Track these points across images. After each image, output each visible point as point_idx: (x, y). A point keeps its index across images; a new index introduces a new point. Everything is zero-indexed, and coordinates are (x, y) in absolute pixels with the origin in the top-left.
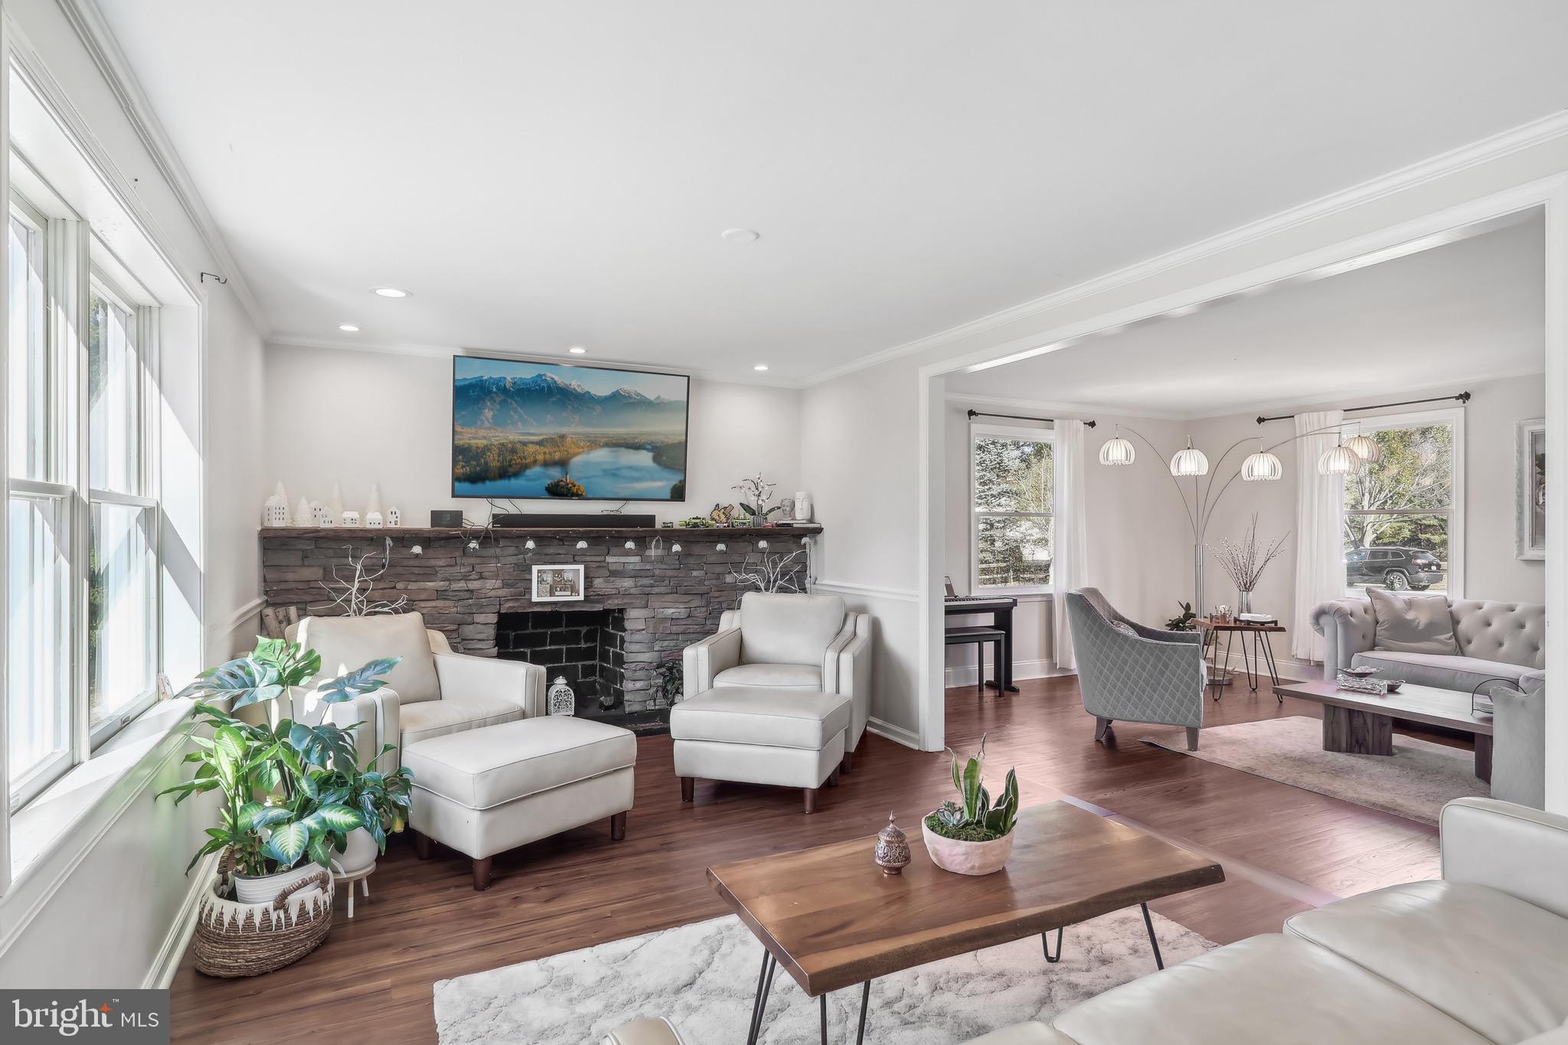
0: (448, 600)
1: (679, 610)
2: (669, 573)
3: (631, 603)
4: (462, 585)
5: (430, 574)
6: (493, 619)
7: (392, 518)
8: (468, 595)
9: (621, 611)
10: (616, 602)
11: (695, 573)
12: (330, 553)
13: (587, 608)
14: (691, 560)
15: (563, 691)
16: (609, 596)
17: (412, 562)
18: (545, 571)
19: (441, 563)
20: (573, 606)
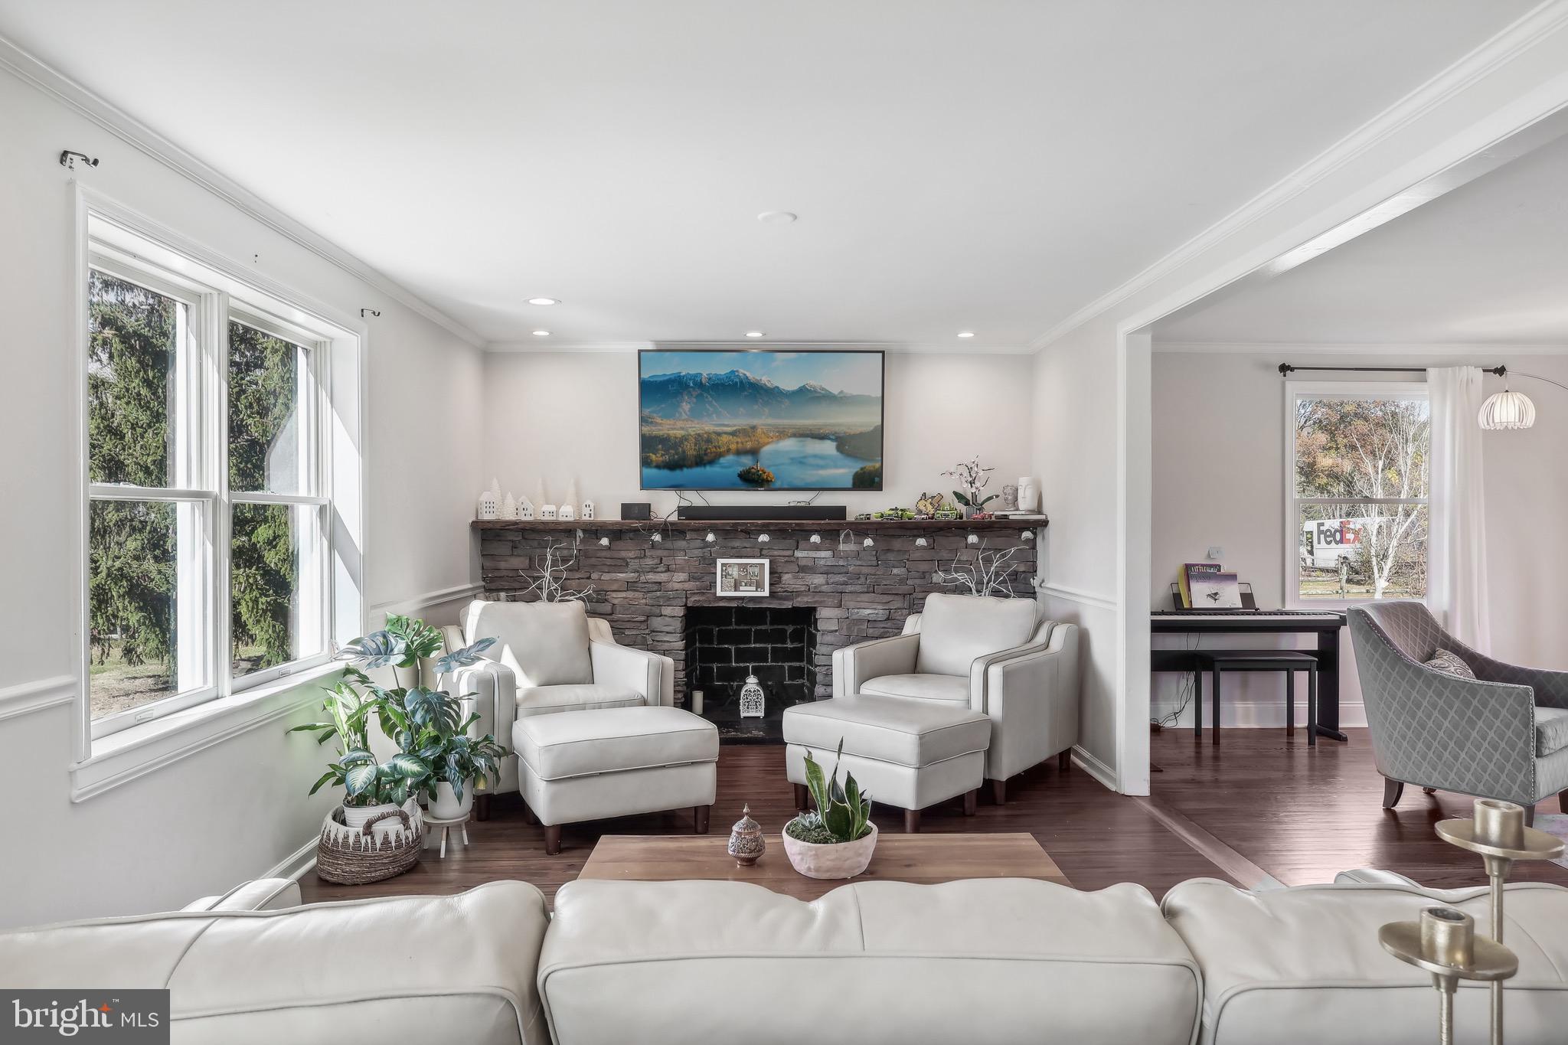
0: (637, 591)
1: (876, 612)
2: (865, 570)
3: (821, 602)
4: (651, 577)
5: (622, 565)
6: (680, 612)
7: (586, 511)
8: (656, 587)
9: (814, 609)
10: (806, 599)
11: (895, 571)
12: (535, 544)
13: (775, 605)
14: (891, 556)
15: (752, 690)
16: (799, 593)
17: (604, 554)
18: (730, 565)
19: (631, 554)
20: (761, 602)
